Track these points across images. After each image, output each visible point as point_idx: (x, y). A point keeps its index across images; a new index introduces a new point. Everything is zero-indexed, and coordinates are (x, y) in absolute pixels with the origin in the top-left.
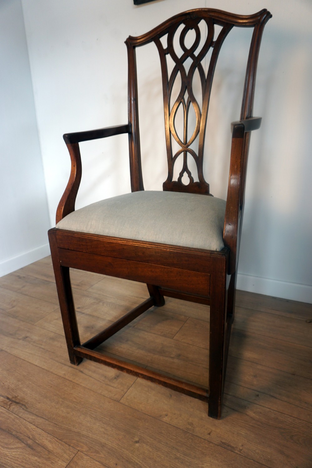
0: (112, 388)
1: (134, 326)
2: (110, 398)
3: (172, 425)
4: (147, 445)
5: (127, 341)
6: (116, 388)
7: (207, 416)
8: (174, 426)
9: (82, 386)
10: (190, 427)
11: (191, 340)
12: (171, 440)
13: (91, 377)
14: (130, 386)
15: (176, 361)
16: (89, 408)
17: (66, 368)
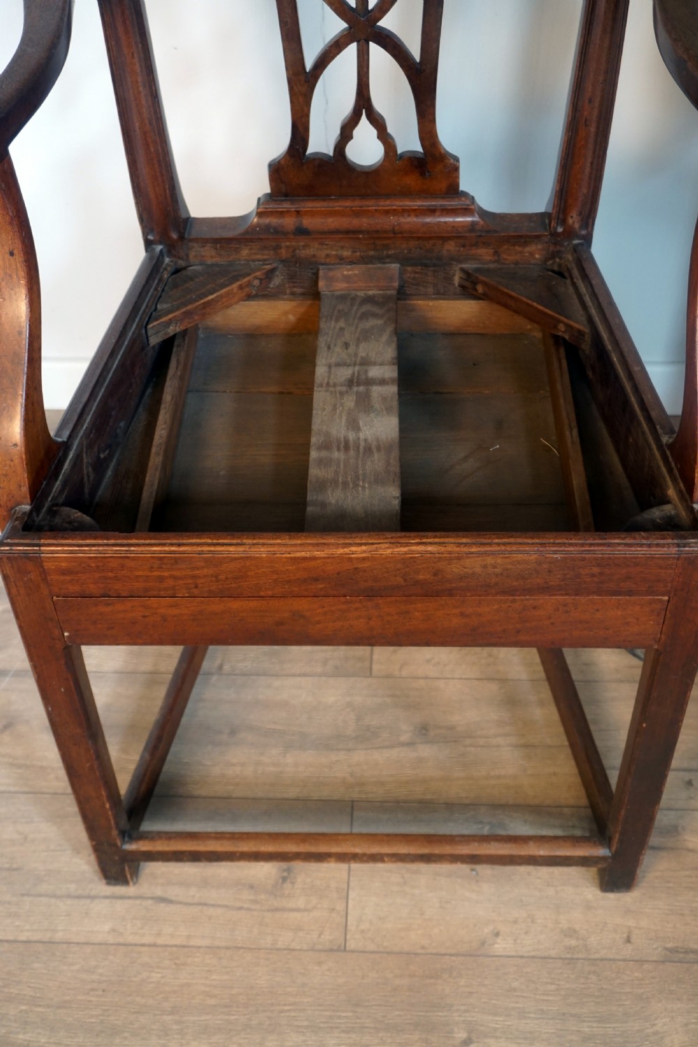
0: (297, 915)
1: (221, 667)
2: (312, 950)
3: (526, 955)
4: (497, 1038)
5: (233, 732)
6: (305, 910)
7: (598, 893)
8: (533, 957)
9: (200, 947)
10: (573, 942)
11: (428, 661)
12: (546, 998)
13: (206, 904)
14: (345, 886)
15: (425, 751)
16: (272, 1005)
17: (100, 907)
